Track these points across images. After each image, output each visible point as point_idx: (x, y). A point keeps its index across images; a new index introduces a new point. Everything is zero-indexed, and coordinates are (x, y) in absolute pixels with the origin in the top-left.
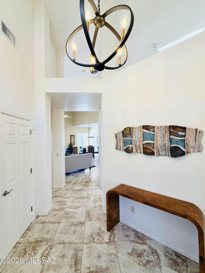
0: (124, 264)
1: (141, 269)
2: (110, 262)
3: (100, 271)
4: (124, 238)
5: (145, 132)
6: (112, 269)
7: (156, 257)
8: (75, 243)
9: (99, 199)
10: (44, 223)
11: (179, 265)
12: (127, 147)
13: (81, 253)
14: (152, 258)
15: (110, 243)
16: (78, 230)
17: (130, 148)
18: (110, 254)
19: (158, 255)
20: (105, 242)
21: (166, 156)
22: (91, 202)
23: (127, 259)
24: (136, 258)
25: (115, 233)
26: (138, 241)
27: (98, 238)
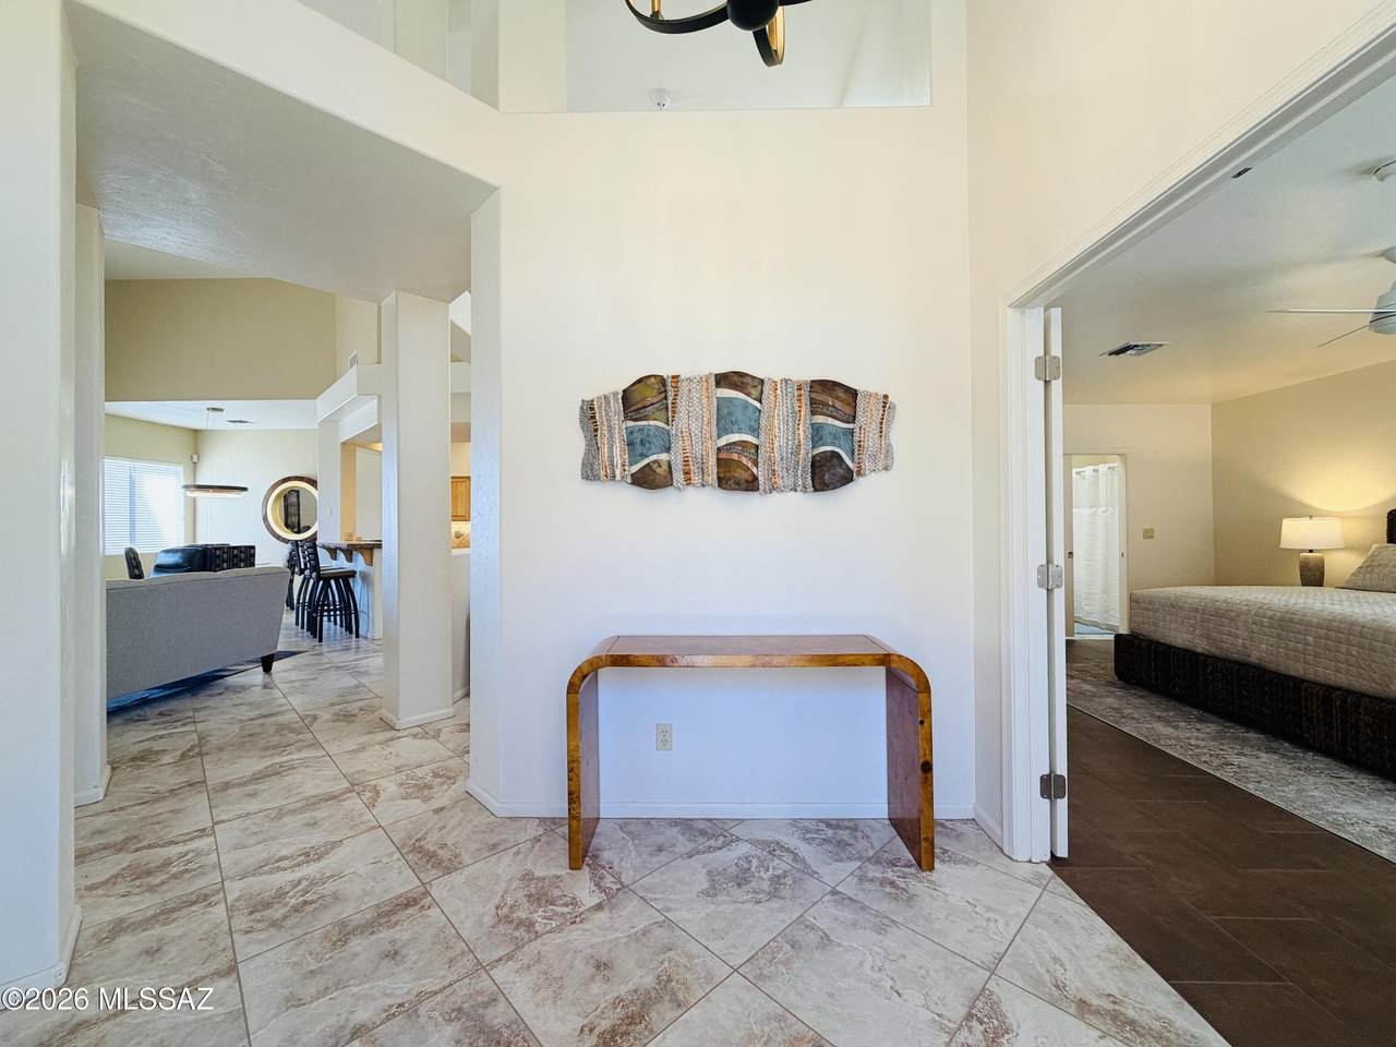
0: (713, 930)
1: (771, 910)
2: (658, 954)
3: (643, 1004)
4: (655, 860)
5: (730, 400)
6: (682, 970)
7: (788, 857)
8: (436, 993)
9: (436, 775)
10: (71, 1032)
11: (849, 845)
12: (648, 464)
13: (501, 1006)
14: (779, 865)
15: (614, 901)
16: (406, 936)
17: (659, 466)
18: (640, 932)
19: (788, 850)
20: (588, 910)
21: (796, 490)
22: (393, 800)
23: (708, 911)
24: (737, 893)
25: (608, 863)
26: (708, 843)
27: (545, 912)
